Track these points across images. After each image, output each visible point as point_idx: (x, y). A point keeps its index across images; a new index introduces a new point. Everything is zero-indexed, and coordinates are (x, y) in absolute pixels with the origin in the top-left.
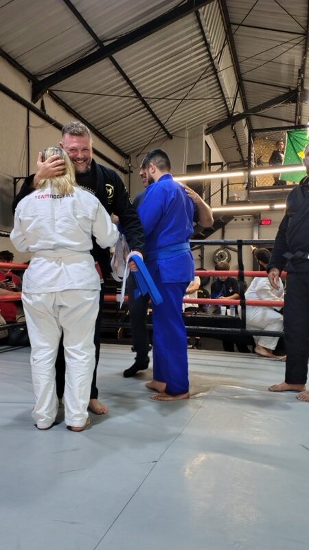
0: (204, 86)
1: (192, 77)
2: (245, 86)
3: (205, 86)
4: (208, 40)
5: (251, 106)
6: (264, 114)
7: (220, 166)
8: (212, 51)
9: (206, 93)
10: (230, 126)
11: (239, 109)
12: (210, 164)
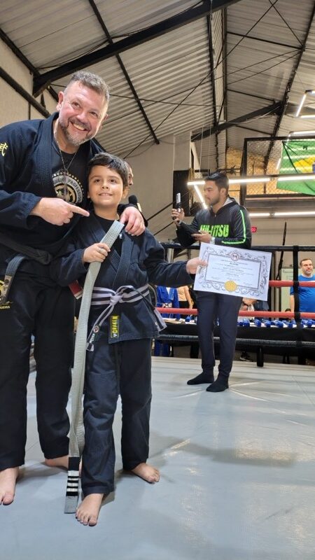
1: (195, 80)
2: (228, 97)
8: (214, 57)
9: (200, 100)
11: (222, 119)
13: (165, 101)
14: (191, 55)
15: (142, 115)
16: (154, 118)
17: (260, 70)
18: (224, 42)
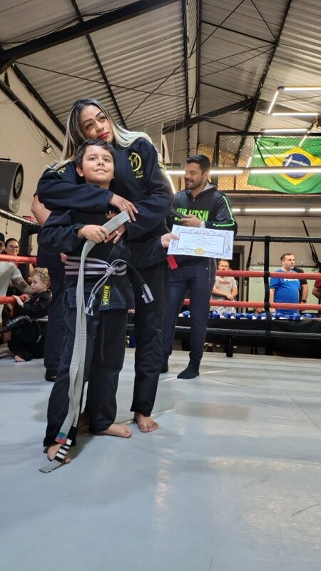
1: (166, 70)
3: (174, 82)
8: (188, 46)
9: (173, 90)
11: (195, 112)
13: (136, 89)
14: (165, 42)
15: (112, 102)
17: (234, 64)
18: (199, 31)
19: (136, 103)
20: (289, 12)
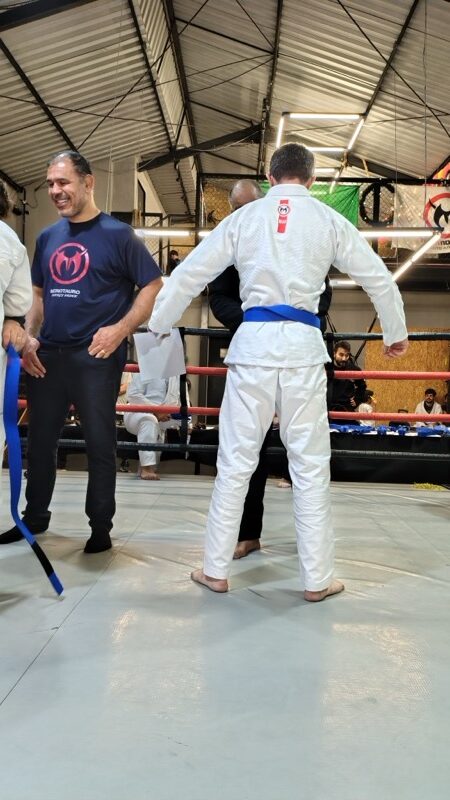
0: (136, 102)
1: (121, 86)
2: (194, 111)
3: (138, 101)
4: (144, 36)
5: (201, 139)
6: (219, 153)
7: (158, 219)
8: (149, 53)
9: (139, 113)
10: (172, 164)
11: (185, 141)
12: (145, 215)
13: (85, 111)
14: (113, 47)
15: (54, 128)
16: (73, 134)
17: (227, 77)
18: (172, 31)
19: (86, 130)
20: (285, 12)
